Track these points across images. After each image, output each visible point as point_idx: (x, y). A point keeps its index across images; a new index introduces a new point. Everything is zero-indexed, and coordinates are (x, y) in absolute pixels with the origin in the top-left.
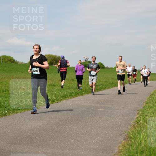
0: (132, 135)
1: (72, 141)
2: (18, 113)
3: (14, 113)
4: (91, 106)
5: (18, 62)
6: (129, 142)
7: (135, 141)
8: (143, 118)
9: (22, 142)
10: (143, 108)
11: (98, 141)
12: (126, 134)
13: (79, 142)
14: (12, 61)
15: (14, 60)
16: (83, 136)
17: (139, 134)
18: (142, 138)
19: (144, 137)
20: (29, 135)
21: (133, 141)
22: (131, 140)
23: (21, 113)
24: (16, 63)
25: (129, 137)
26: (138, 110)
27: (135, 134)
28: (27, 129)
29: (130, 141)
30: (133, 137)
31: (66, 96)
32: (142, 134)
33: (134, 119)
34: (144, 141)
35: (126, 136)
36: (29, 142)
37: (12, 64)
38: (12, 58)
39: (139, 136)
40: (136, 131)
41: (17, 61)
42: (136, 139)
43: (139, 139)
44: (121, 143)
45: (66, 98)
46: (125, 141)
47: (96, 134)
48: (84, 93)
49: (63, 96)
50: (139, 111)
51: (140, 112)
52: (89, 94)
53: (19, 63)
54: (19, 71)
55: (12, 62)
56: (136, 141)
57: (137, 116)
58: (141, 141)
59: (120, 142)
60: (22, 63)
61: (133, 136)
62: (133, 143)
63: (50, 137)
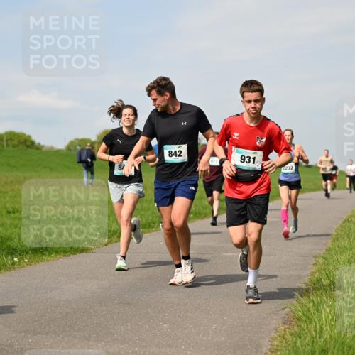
0: (301, 314)
1: (166, 326)
2: (43, 263)
3: (32, 262)
4: (209, 246)
5: (43, 146)
6: (296, 329)
7: (309, 327)
8: (327, 274)
9: (51, 328)
10: (327, 250)
11: (224, 327)
12: (287, 310)
13: (180, 329)
14: (29, 143)
15: (33, 143)
16: (190, 314)
17: (317, 310)
18: (324, 319)
19: (328, 317)
20: (67, 314)
21: (304, 326)
22: (300, 323)
23: (48, 263)
24: (38, 148)
25: (295, 316)
26: (315, 257)
27: (309, 311)
28: (62, 299)
29: (298, 326)
30: (304, 318)
31: (153, 225)
32: (325, 309)
33: (305, 276)
34: (328, 327)
35: (287, 314)
36: (68, 329)
37: (29, 150)
38: (29, 137)
39: (316, 315)
40: (311, 304)
41: (39, 144)
42: (311, 322)
43: (317, 322)
44: (276, 330)
45: (151, 230)
46: (286, 326)
47: (220, 311)
48: (193, 218)
49: (145, 225)
50: (317, 259)
51: (321, 260)
52: (202, 219)
53: (44, 149)
54: (45, 167)
55: (28, 147)
56: (312, 327)
57: (313, 270)
58: (321, 327)
59: (274, 329)
60: (52, 148)
61: (304, 315)
62: (303, 330)
63: (115, 317)
